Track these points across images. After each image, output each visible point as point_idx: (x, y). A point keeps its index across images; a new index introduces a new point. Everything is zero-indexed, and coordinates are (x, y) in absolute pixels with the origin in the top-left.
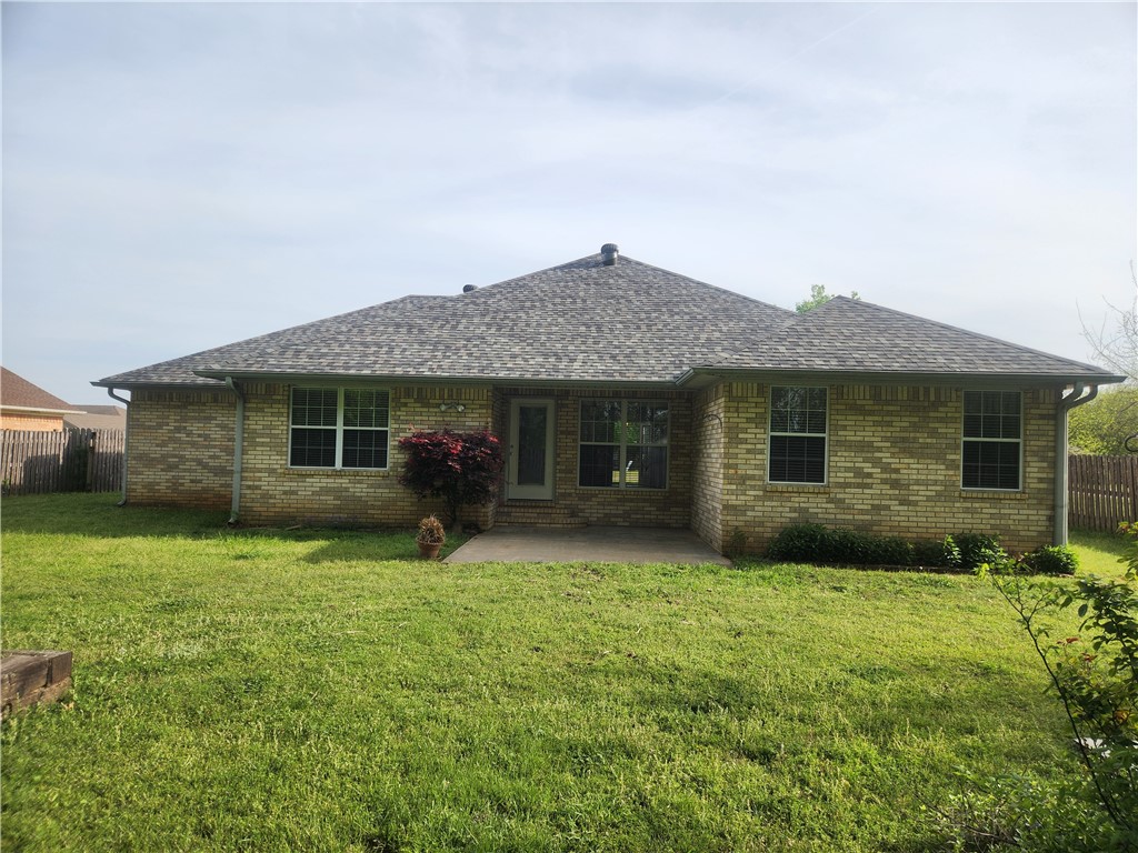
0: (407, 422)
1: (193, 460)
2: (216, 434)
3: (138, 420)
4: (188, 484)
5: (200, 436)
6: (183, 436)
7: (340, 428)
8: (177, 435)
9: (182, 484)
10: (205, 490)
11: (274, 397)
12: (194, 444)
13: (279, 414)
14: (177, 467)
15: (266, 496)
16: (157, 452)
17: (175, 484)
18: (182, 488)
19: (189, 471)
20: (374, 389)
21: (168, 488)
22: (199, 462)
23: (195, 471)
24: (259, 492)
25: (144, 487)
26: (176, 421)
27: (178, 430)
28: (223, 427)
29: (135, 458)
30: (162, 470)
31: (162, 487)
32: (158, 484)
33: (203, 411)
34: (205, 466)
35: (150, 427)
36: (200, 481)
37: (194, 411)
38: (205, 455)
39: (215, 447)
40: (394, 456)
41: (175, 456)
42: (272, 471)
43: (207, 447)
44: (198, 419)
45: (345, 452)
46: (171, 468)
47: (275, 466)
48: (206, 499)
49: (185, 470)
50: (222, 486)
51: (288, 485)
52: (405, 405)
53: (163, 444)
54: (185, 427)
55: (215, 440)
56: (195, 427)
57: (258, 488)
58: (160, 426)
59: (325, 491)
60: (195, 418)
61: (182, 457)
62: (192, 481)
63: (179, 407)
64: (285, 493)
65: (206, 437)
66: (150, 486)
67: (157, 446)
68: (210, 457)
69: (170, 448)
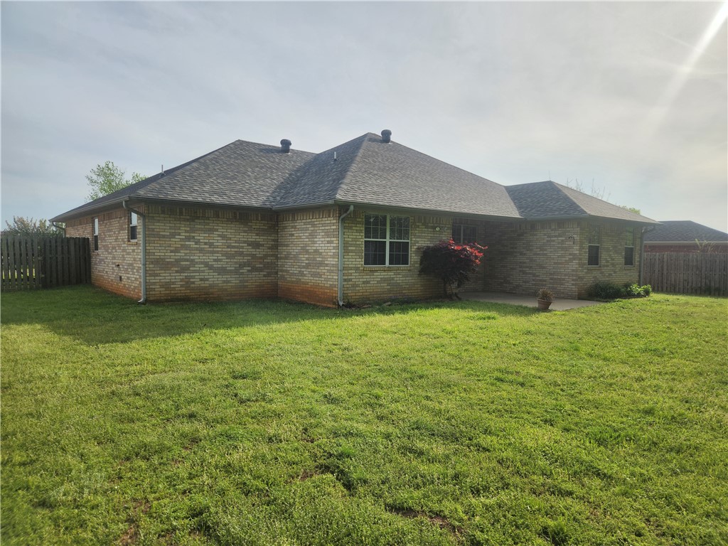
0: (419, 237)
1: (201, 263)
2: (219, 242)
3: (153, 230)
4: (198, 283)
5: (206, 244)
6: (192, 243)
7: (388, 240)
8: (187, 243)
9: (193, 283)
10: (211, 286)
11: (358, 220)
12: (201, 250)
13: (360, 231)
14: (188, 269)
15: (355, 286)
16: (172, 257)
17: (187, 282)
18: (193, 285)
19: (198, 271)
20: (403, 216)
21: (182, 286)
22: (206, 264)
23: (203, 271)
24: (351, 283)
25: (162, 286)
26: (186, 231)
27: (188, 239)
28: (223, 237)
29: (152, 263)
30: (177, 272)
31: (177, 286)
32: (174, 283)
33: (208, 224)
34: (211, 267)
35: (164, 236)
36: (207, 280)
37: (200, 224)
38: (209, 259)
39: (217, 252)
40: (414, 258)
41: (187, 260)
42: (357, 269)
43: (213, 252)
44: (205, 231)
45: (391, 255)
46: (184, 269)
47: (359, 266)
48: (212, 293)
49: (195, 272)
50: (224, 282)
51: (366, 278)
52: (418, 227)
53: (176, 250)
54: (194, 237)
55: (217, 247)
56: (202, 237)
57: (350, 280)
58: (173, 235)
59: (383, 280)
60: (201, 230)
61: (192, 261)
62: (201, 280)
63: (188, 220)
64: (364, 283)
65: (211, 245)
66: (166, 285)
67: (172, 252)
68: (215, 260)
69: (182, 254)
